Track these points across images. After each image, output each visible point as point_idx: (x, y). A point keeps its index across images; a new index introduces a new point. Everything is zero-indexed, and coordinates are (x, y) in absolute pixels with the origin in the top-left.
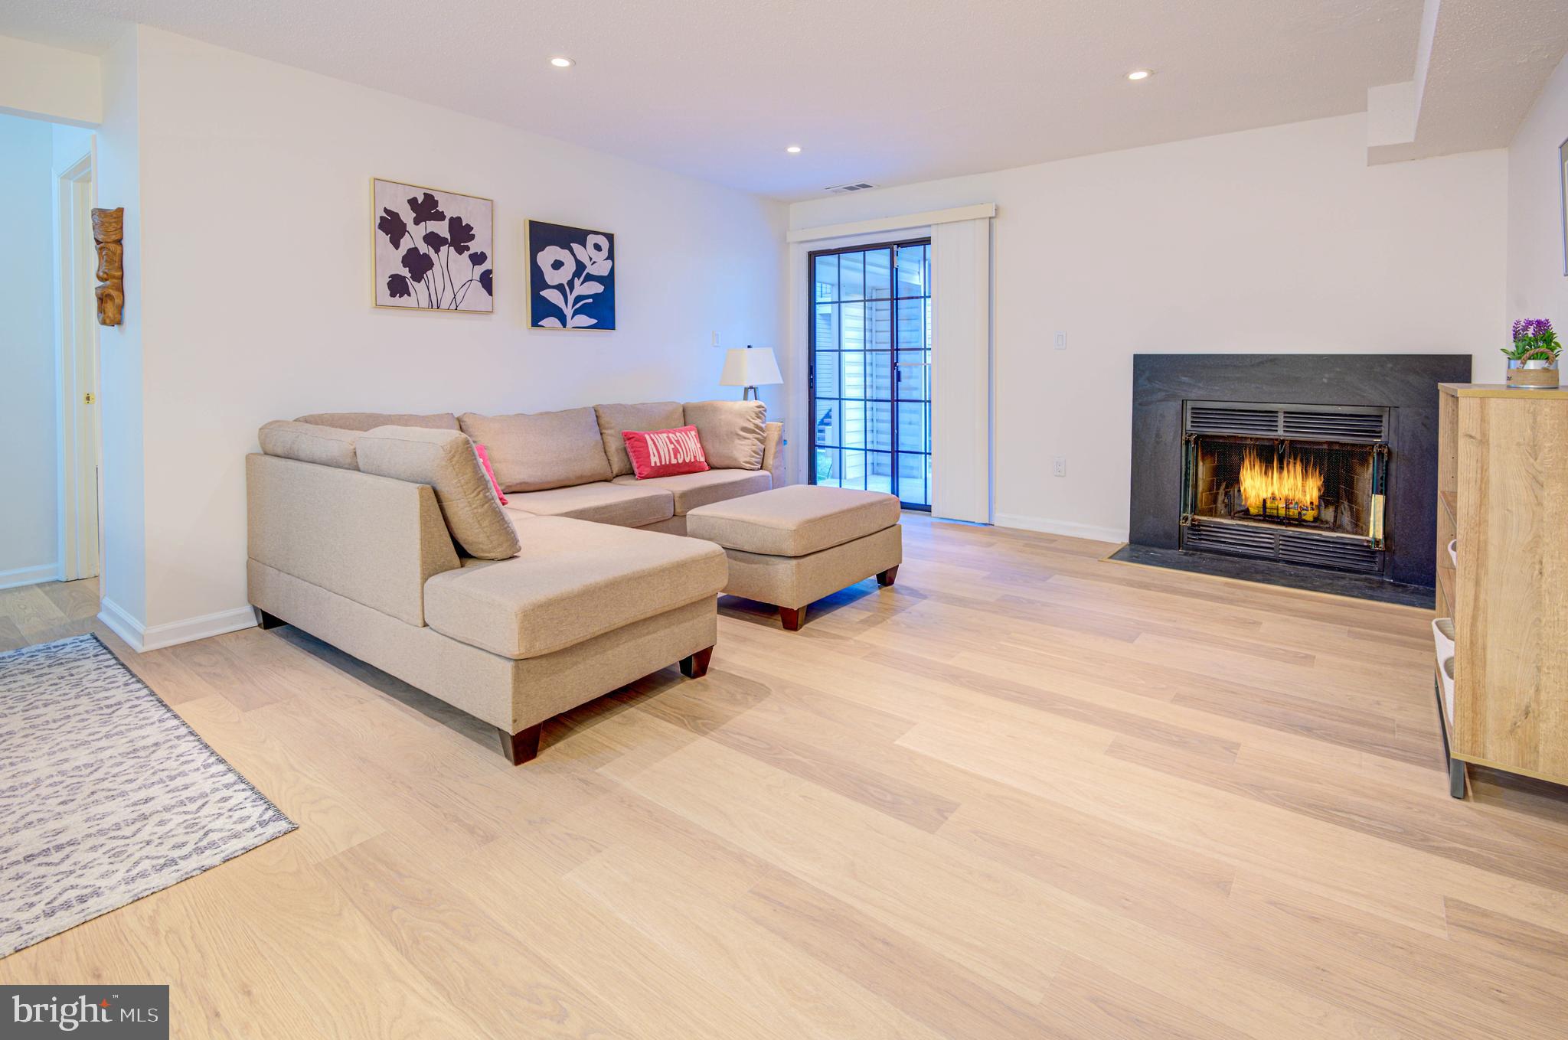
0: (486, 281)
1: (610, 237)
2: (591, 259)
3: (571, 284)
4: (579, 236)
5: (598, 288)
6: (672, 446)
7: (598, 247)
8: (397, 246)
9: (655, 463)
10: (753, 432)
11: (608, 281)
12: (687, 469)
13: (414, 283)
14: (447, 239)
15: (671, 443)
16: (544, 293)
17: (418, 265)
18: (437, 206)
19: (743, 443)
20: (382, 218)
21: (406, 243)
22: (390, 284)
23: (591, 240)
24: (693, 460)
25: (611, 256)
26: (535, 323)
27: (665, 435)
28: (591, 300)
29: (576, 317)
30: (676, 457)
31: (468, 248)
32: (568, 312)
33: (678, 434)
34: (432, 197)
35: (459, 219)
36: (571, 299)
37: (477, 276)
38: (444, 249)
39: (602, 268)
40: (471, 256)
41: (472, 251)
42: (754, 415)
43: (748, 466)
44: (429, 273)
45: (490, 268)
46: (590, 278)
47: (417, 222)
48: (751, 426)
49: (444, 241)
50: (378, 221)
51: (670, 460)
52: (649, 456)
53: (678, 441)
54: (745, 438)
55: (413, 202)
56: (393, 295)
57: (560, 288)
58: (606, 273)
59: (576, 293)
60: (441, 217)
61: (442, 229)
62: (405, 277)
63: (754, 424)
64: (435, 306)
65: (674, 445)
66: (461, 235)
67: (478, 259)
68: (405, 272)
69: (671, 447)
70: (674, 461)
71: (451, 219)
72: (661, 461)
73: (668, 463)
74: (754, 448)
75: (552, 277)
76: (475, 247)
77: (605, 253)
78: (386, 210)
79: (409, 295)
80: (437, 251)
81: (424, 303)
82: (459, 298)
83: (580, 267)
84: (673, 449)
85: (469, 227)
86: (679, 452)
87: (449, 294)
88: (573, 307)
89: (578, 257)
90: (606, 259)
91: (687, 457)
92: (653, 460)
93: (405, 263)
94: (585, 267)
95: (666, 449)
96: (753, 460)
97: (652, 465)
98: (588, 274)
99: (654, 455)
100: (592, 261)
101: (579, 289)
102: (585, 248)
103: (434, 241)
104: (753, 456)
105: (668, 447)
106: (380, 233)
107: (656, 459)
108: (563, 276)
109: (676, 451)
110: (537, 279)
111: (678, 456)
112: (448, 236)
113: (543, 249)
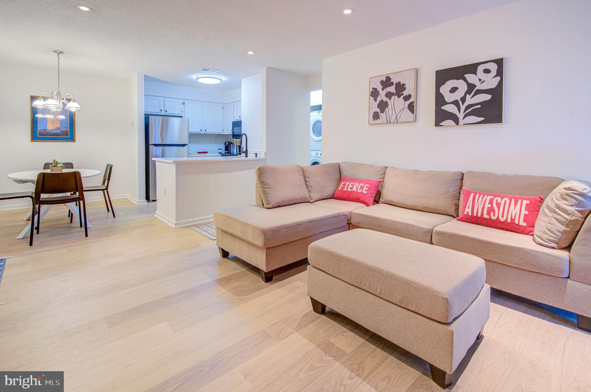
0: (411, 108)
1: (499, 62)
2: (480, 80)
3: (463, 99)
4: (472, 68)
5: (487, 97)
6: (490, 206)
7: (487, 71)
8: (376, 101)
9: (468, 213)
10: (555, 212)
11: (497, 91)
12: (502, 226)
13: (381, 114)
14: (394, 93)
15: (491, 203)
16: (444, 108)
17: (383, 106)
18: (391, 80)
19: (544, 219)
20: (372, 92)
21: (379, 99)
22: (373, 116)
23: (480, 68)
25: (500, 73)
26: (438, 123)
27: (490, 197)
28: (479, 106)
29: (466, 118)
30: (488, 213)
31: (403, 94)
32: (461, 116)
33: (506, 199)
34: (389, 77)
35: (400, 82)
36: (463, 108)
37: (406, 106)
38: (393, 97)
39: (491, 82)
40: (404, 98)
41: (404, 96)
44: (387, 109)
45: (413, 101)
46: (479, 92)
47: (383, 89)
50: (370, 93)
52: (465, 207)
53: (498, 205)
55: (382, 82)
56: (374, 120)
57: (456, 103)
58: (494, 85)
59: (466, 104)
60: (392, 84)
61: (392, 89)
62: (378, 112)
64: (389, 122)
65: (492, 206)
66: (400, 87)
67: (407, 98)
68: (378, 110)
69: (487, 205)
70: (485, 216)
71: (397, 84)
73: (479, 215)
74: (550, 226)
75: (449, 97)
76: (405, 93)
77: (494, 72)
78: (373, 89)
79: (379, 119)
80: (390, 99)
81: (385, 121)
82: (398, 118)
84: (488, 208)
85: (404, 85)
86: (494, 212)
87: (394, 116)
88: (464, 112)
89: (470, 82)
90: (495, 77)
91: (503, 217)
92: (468, 210)
93: (378, 107)
94: (475, 86)
95: (482, 206)
96: (545, 236)
97: (466, 213)
98: (478, 90)
99: (469, 208)
100: (481, 82)
101: (469, 100)
102: (476, 75)
103: (389, 95)
104: (546, 234)
105: (484, 205)
106: (371, 97)
107: (470, 211)
108: (457, 96)
109: (491, 210)
110: (440, 100)
111: (492, 214)
112: (395, 92)
113: (444, 84)
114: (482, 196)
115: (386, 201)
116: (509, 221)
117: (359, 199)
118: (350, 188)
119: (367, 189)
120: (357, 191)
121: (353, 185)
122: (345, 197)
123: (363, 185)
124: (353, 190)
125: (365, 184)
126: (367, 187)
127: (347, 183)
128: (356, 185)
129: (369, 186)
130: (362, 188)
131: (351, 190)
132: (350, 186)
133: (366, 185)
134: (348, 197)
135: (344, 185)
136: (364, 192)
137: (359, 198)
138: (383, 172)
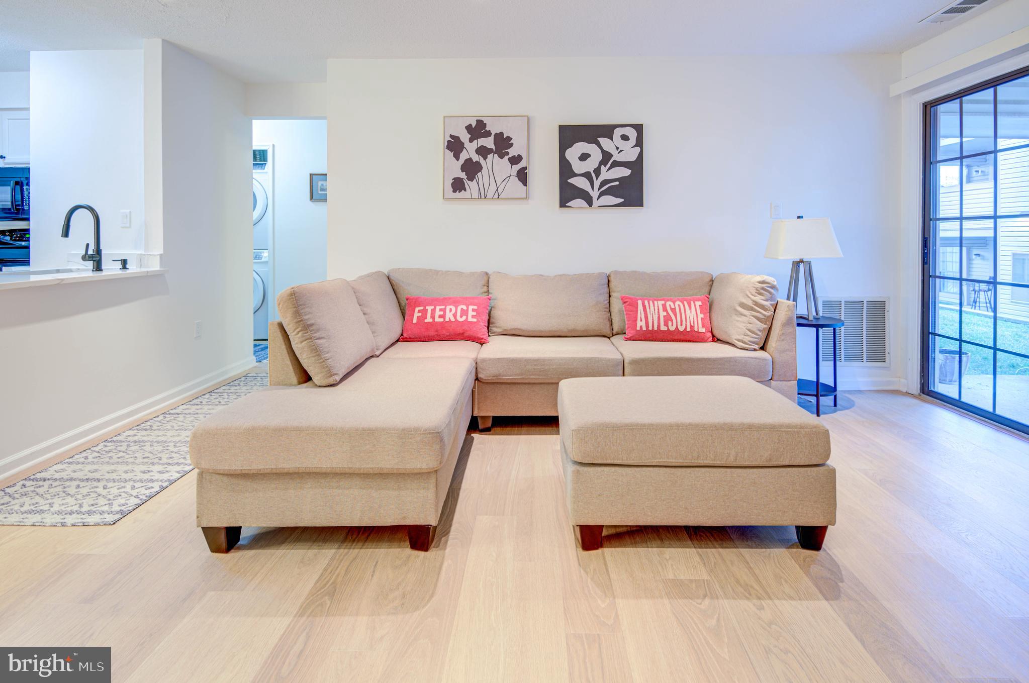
0: (522, 176)
1: (639, 128)
2: (617, 148)
3: (597, 171)
4: (607, 131)
5: (626, 172)
6: (665, 314)
7: (625, 138)
8: (458, 159)
11: (637, 166)
13: (469, 182)
14: (493, 149)
15: (665, 309)
16: (571, 181)
17: (472, 169)
18: (486, 127)
19: (740, 319)
20: (448, 142)
21: (464, 156)
22: (452, 184)
23: (618, 132)
24: (688, 329)
25: (639, 143)
26: (563, 204)
27: (661, 303)
28: (617, 183)
29: (602, 198)
31: (508, 154)
32: (594, 194)
33: (678, 303)
34: (482, 121)
35: (502, 134)
36: (597, 183)
37: (514, 173)
38: (490, 156)
39: (631, 155)
40: (510, 159)
41: (510, 156)
42: (754, 291)
43: (740, 344)
44: (479, 174)
45: (525, 166)
46: (616, 164)
47: (471, 140)
48: (750, 303)
49: (490, 151)
50: (446, 144)
51: (659, 326)
52: (636, 320)
53: (674, 310)
54: (742, 314)
55: (469, 128)
56: (454, 191)
57: (587, 175)
58: (633, 158)
59: (601, 178)
60: (488, 134)
61: (489, 143)
62: (463, 179)
63: (754, 301)
64: (482, 196)
65: (667, 313)
66: (503, 143)
67: (515, 160)
68: (463, 175)
69: (662, 314)
70: (664, 328)
71: (496, 135)
72: (647, 326)
73: (655, 329)
74: (752, 326)
75: (578, 167)
76: (512, 152)
77: (633, 141)
78: (451, 136)
79: (465, 190)
80: (485, 158)
81: (475, 195)
82: (500, 190)
83: (606, 156)
84: (664, 316)
85: (509, 139)
86: (671, 321)
87: (493, 188)
88: (599, 190)
89: (605, 148)
90: (634, 146)
91: (682, 325)
93: (464, 168)
94: (611, 156)
95: (657, 317)
97: (638, 328)
98: (614, 161)
99: (641, 321)
100: (619, 150)
101: (605, 174)
102: (612, 140)
103: (483, 152)
105: (659, 315)
106: (447, 151)
107: (643, 324)
108: (590, 165)
109: (668, 319)
110: (566, 170)
111: (670, 324)
112: (493, 147)
113: (571, 146)
114: (651, 302)
115: (505, 330)
117: (463, 334)
118: (440, 316)
119: (474, 313)
120: (456, 320)
121: (444, 310)
122: (430, 335)
123: (465, 307)
124: (447, 320)
125: (469, 305)
126: (473, 310)
127: (429, 308)
128: (451, 310)
129: (475, 307)
130: (464, 313)
131: (442, 320)
132: (438, 313)
133: (471, 307)
134: (436, 333)
135: (424, 312)
136: (470, 319)
137: (461, 332)
138: (484, 282)
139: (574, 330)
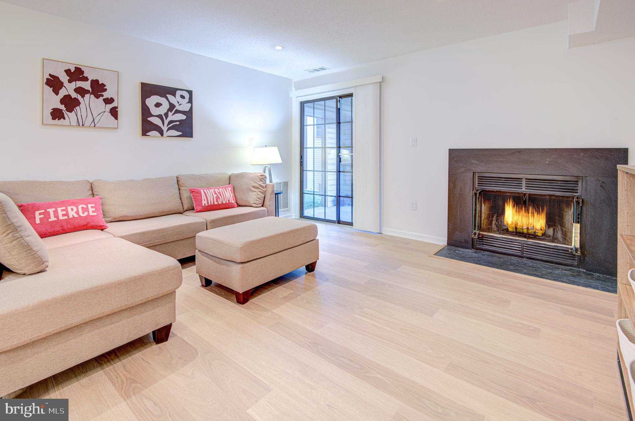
0: (114, 112)
1: (190, 93)
2: (178, 103)
3: (166, 115)
4: (172, 91)
5: (183, 117)
6: (216, 195)
7: (182, 97)
8: (57, 94)
9: (205, 204)
10: (259, 188)
11: (189, 114)
12: (224, 207)
13: (68, 113)
14: (90, 91)
15: (215, 193)
16: (150, 119)
17: (70, 103)
18: (84, 74)
19: (253, 194)
20: (47, 79)
21: (63, 92)
22: (52, 114)
23: (179, 93)
25: (190, 101)
26: (144, 133)
27: (212, 190)
28: (178, 123)
29: (169, 131)
30: (217, 201)
31: (102, 96)
32: (165, 128)
33: (220, 189)
34: (80, 69)
35: (97, 80)
36: (166, 122)
37: (108, 110)
38: (87, 96)
39: (186, 108)
40: (104, 100)
41: (105, 97)
42: (259, 180)
43: (254, 206)
44: (78, 108)
45: (116, 106)
46: (177, 112)
47: (70, 81)
49: (87, 92)
50: (45, 81)
51: (214, 202)
52: (201, 201)
53: (220, 193)
54: (254, 191)
55: (68, 72)
56: (54, 118)
57: (160, 116)
58: (187, 109)
59: (169, 119)
60: (85, 79)
61: (86, 85)
62: (62, 110)
63: (259, 185)
64: (81, 124)
65: (217, 195)
66: (98, 88)
67: (109, 101)
68: (62, 107)
69: (215, 196)
70: (216, 203)
71: (92, 81)
72: (208, 203)
73: (212, 204)
74: (258, 196)
75: (154, 111)
76: (106, 95)
77: (187, 100)
78: (50, 75)
79: (64, 119)
80: (83, 97)
81: (74, 122)
82: (96, 121)
83: (172, 107)
84: (216, 197)
85: (103, 85)
86: (220, 199)
87: (90, 119)
88: (167, 126)
89: (171, 101)
90: (188, 103)
91: (224, 200)
92: (204, 203)
93: (62, 101)
94: (175, 106)
95: (212, 197)
96: (257, 202)
97: (203, 205)
98: (177, 110)
99: (204, 200)
100: (179, 104)
101: (172, 117)
102: (175, 97)
103: (81, 91)
104: (257, 201)
105: (213, 196)
106: (47, 88)
107: (206, 202)
108: (162, 110)
109: (218, 198)
110: (146, 112)
111: (219, 200)
112: (90, 89)
113: (149, 97)
114: (207, 190)
116: (227, 202)
117: (87, 225)
118: (63, 215)
119: (94, 209)
120: (80, 216)
121: (66, 210)
122: (55, 230)
123: (85, 206)
124: (71, 216)
125: (87, 204)
126: (92, 207)
127: (51, 211)
128: (72, 209)
129: (93, 205)
130: (85, 210)
131: (66, 217)
132: (60, 213)
133: (90, 206)
134: (61, 228)
135: (47, 215)
136: (91, 214)
137: (85, 223)
138: (89, 187)
139: (163, 212)
